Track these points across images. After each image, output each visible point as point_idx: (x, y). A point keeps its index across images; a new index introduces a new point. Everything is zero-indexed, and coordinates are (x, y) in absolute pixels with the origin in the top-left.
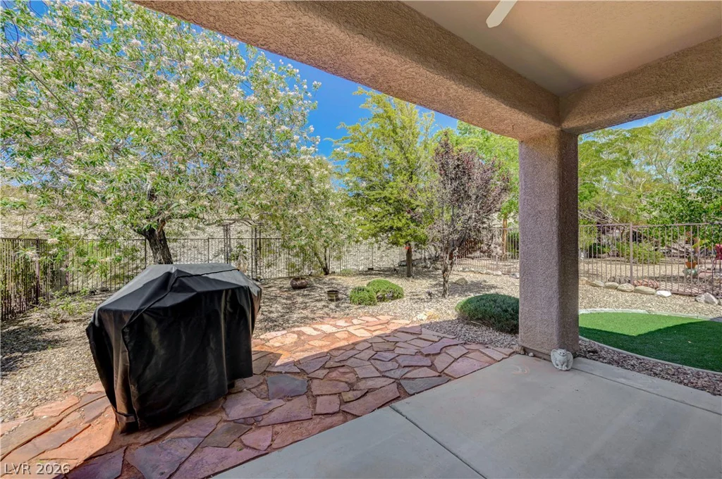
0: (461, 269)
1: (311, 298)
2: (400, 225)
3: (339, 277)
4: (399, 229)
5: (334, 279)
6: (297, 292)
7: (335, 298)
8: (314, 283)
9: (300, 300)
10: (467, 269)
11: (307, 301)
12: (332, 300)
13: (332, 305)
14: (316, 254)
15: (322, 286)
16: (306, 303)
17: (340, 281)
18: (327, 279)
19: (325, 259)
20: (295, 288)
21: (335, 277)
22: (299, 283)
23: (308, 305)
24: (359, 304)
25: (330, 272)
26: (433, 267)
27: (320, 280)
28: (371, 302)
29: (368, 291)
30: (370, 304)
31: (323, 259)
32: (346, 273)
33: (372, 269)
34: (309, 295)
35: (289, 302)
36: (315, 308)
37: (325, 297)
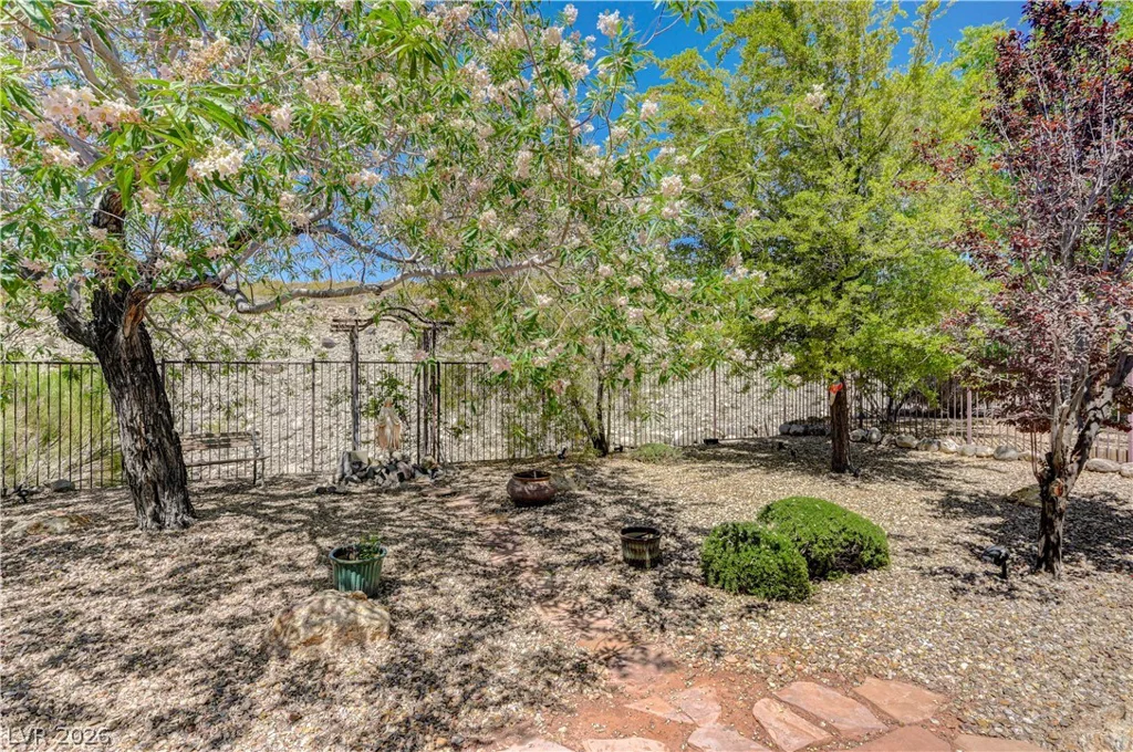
0: (990, 451)
1: (567, 549)
2: (828, 319)
3: (637, 465)
4: (825, 333)
5: (624, 470)
6: (526, 516)
7: (648, 557)
8: (572, 484)
9: (533, 550)
10: (1012, 453)
11: (554, 559)
12: (639, 565)
13: (643, 587)
14: (575, 403)
15: (595, 498)
16: (551, 568)
17: (642, 479)
18: (607, 467)
19: (600, 417)
20: (521, 502)
21: (627, 464)
22: (531, 487)
23: (559, 579)
24: (743, 590)
25: (612, 448)
26: (890, 442)
27: (588, 474)
28: (790, 587)
29: (776, 548)
30: (786, 597)
31: (593, 418)
32: (653, 455)
33: (715, 442)
34: (560, 531)
35: (499, 560)
36: (584, 600)
37: (613, 546)
